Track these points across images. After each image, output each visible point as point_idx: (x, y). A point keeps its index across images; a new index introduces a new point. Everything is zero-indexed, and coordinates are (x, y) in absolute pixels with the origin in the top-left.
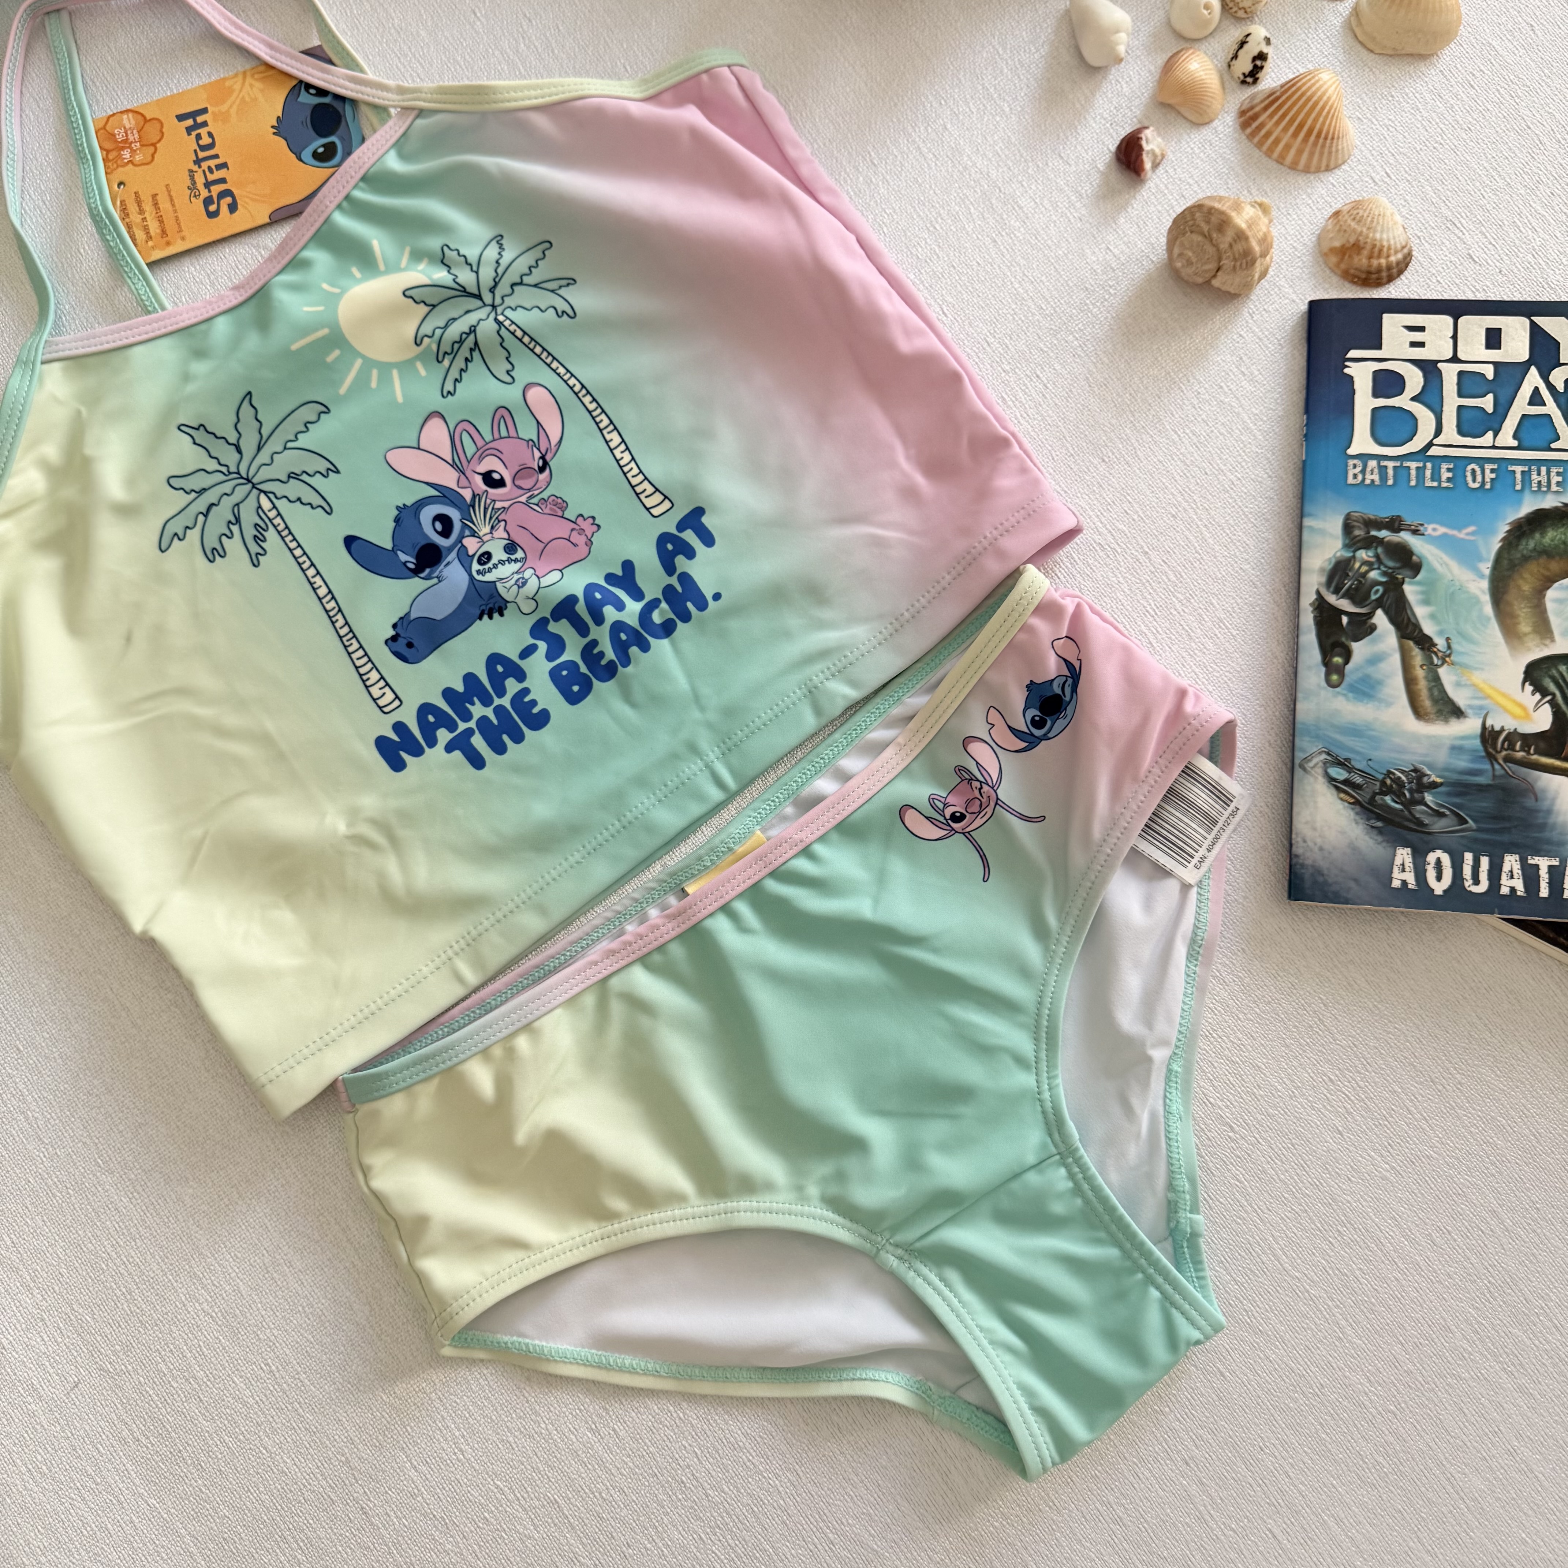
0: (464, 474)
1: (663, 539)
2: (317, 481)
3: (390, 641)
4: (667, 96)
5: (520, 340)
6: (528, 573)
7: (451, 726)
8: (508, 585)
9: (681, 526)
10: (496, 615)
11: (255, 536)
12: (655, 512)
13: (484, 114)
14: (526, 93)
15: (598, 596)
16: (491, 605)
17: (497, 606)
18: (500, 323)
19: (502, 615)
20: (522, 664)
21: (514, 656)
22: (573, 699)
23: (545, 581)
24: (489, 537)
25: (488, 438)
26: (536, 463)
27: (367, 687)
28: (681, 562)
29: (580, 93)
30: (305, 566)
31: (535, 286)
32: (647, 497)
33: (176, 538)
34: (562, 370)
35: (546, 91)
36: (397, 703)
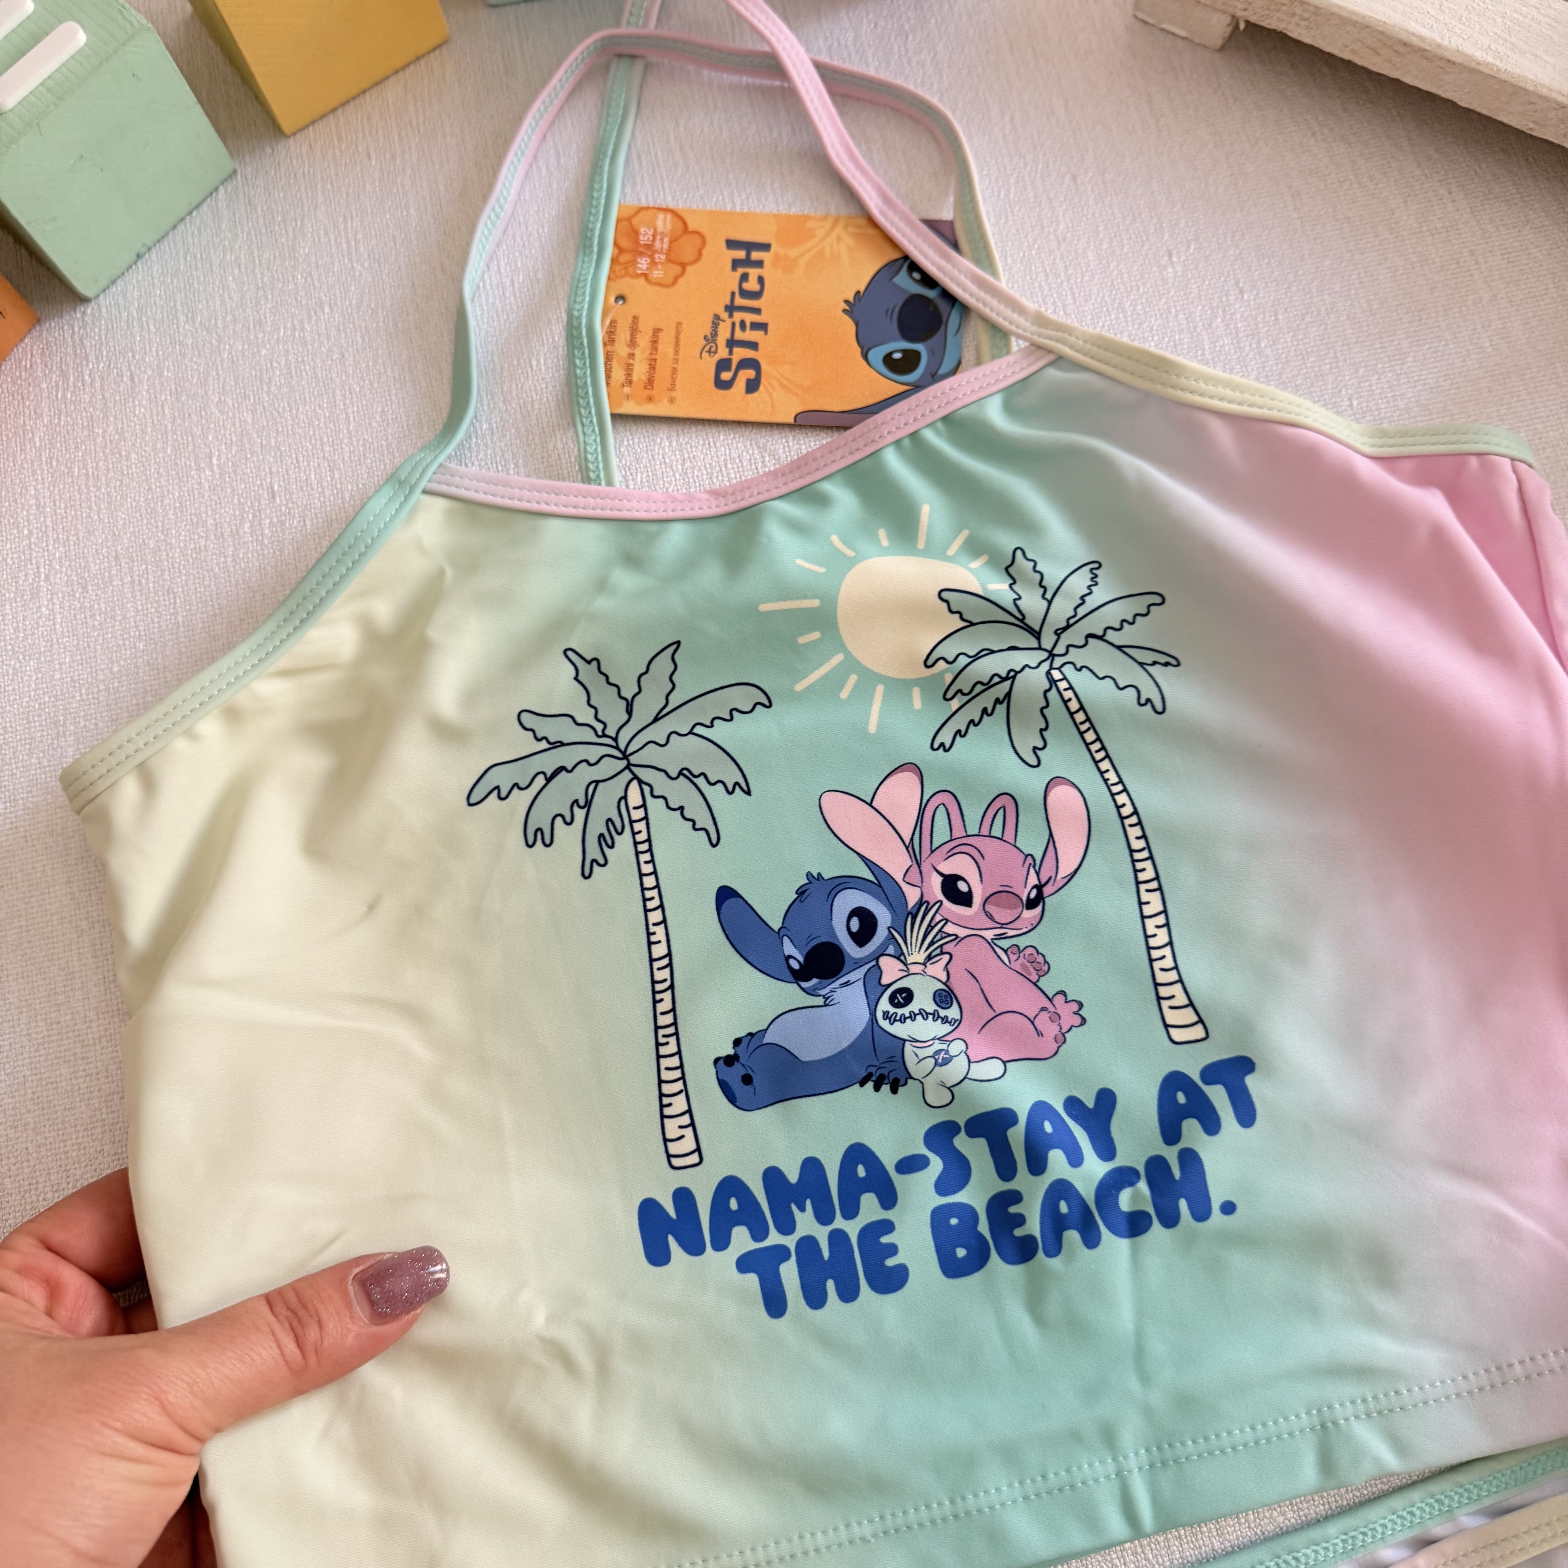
0: (919, 866)
1: (1175, 1080)
2: (715, 794)
3: (721, 1061)
4: (1408, 466)
5: (1072, 714)
6: (956, 1047)
7: (758, 1230)
8: (922, 1053)
9: (1209, 1074)
10: (886, 1088)
11: (601, 835)
12: (1177, 1035)
15: (1048, 1127)
16: (884, 1071)
17: (892, 1076)
18: (1051, 680)
19: (894, 1091)
20: (897, 1179)
21: (889, 1161)
22: (951, 1268)
23: (977, 1071)
24: (918, 969)
25: (973, 829)
26: (1026, 892)
27: (663, 1116)
28: (1191, 1128)
30: (650, 905)
31: (1119, 648)
32: (1172, 1008)
33: (495, 792)
34: (1112, 777)
36: (695, 1158)
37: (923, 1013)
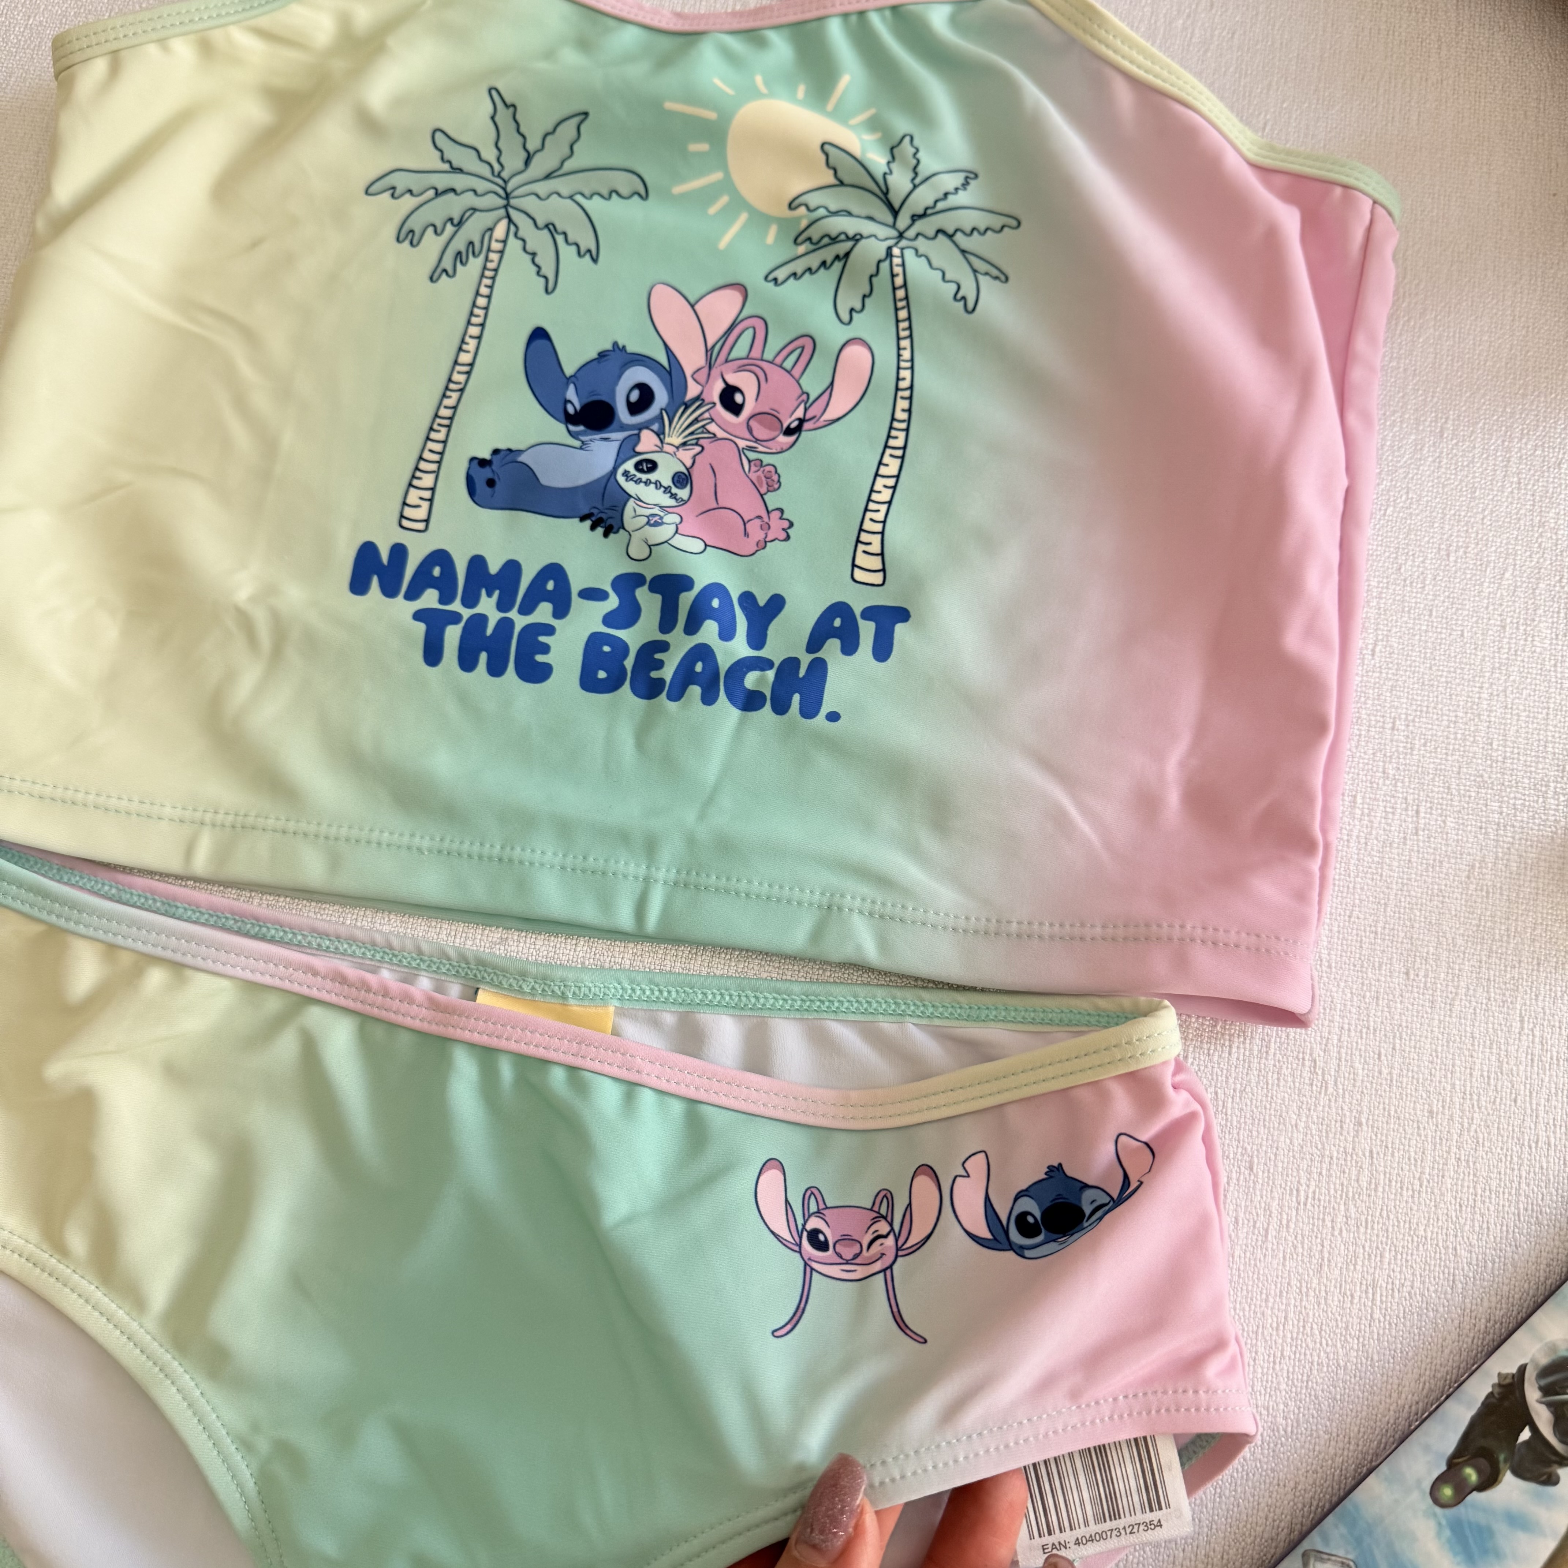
0: (710, 368)
1: (840, 609)
2: (567, 253)
3: (476, 462)
4: (1280, 180)
5: (894, 289)
6: (671, 518)
7: (446, 597)
8: (640, 511)
9: (869, 613)
10: (600, 530)
11: (460, 253)
12: (859, 575)
13: (1072, 41)
14: (1134, 54)
15: (715, 603)
16: (604, 516)
17: (609, 522)
18: (889, 254)
19: (606, 535)
20: (575, 599)
21: (576, 584)
22: (589, 683)
23: (678, 541)
24: (671, 449)
26: (789, 421)
27: (410, 485)
28: (833, 646)
29: (1190, 99)
30: (474, 320)
31: (963, 252)
32: (865, 552)
33: (391, 191)
34: (906, 355)
35: (1157, 68)
36: (421, 526)
37: (658, 485)
